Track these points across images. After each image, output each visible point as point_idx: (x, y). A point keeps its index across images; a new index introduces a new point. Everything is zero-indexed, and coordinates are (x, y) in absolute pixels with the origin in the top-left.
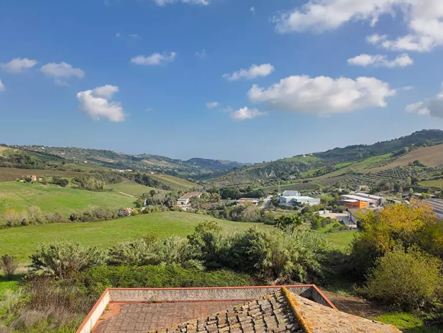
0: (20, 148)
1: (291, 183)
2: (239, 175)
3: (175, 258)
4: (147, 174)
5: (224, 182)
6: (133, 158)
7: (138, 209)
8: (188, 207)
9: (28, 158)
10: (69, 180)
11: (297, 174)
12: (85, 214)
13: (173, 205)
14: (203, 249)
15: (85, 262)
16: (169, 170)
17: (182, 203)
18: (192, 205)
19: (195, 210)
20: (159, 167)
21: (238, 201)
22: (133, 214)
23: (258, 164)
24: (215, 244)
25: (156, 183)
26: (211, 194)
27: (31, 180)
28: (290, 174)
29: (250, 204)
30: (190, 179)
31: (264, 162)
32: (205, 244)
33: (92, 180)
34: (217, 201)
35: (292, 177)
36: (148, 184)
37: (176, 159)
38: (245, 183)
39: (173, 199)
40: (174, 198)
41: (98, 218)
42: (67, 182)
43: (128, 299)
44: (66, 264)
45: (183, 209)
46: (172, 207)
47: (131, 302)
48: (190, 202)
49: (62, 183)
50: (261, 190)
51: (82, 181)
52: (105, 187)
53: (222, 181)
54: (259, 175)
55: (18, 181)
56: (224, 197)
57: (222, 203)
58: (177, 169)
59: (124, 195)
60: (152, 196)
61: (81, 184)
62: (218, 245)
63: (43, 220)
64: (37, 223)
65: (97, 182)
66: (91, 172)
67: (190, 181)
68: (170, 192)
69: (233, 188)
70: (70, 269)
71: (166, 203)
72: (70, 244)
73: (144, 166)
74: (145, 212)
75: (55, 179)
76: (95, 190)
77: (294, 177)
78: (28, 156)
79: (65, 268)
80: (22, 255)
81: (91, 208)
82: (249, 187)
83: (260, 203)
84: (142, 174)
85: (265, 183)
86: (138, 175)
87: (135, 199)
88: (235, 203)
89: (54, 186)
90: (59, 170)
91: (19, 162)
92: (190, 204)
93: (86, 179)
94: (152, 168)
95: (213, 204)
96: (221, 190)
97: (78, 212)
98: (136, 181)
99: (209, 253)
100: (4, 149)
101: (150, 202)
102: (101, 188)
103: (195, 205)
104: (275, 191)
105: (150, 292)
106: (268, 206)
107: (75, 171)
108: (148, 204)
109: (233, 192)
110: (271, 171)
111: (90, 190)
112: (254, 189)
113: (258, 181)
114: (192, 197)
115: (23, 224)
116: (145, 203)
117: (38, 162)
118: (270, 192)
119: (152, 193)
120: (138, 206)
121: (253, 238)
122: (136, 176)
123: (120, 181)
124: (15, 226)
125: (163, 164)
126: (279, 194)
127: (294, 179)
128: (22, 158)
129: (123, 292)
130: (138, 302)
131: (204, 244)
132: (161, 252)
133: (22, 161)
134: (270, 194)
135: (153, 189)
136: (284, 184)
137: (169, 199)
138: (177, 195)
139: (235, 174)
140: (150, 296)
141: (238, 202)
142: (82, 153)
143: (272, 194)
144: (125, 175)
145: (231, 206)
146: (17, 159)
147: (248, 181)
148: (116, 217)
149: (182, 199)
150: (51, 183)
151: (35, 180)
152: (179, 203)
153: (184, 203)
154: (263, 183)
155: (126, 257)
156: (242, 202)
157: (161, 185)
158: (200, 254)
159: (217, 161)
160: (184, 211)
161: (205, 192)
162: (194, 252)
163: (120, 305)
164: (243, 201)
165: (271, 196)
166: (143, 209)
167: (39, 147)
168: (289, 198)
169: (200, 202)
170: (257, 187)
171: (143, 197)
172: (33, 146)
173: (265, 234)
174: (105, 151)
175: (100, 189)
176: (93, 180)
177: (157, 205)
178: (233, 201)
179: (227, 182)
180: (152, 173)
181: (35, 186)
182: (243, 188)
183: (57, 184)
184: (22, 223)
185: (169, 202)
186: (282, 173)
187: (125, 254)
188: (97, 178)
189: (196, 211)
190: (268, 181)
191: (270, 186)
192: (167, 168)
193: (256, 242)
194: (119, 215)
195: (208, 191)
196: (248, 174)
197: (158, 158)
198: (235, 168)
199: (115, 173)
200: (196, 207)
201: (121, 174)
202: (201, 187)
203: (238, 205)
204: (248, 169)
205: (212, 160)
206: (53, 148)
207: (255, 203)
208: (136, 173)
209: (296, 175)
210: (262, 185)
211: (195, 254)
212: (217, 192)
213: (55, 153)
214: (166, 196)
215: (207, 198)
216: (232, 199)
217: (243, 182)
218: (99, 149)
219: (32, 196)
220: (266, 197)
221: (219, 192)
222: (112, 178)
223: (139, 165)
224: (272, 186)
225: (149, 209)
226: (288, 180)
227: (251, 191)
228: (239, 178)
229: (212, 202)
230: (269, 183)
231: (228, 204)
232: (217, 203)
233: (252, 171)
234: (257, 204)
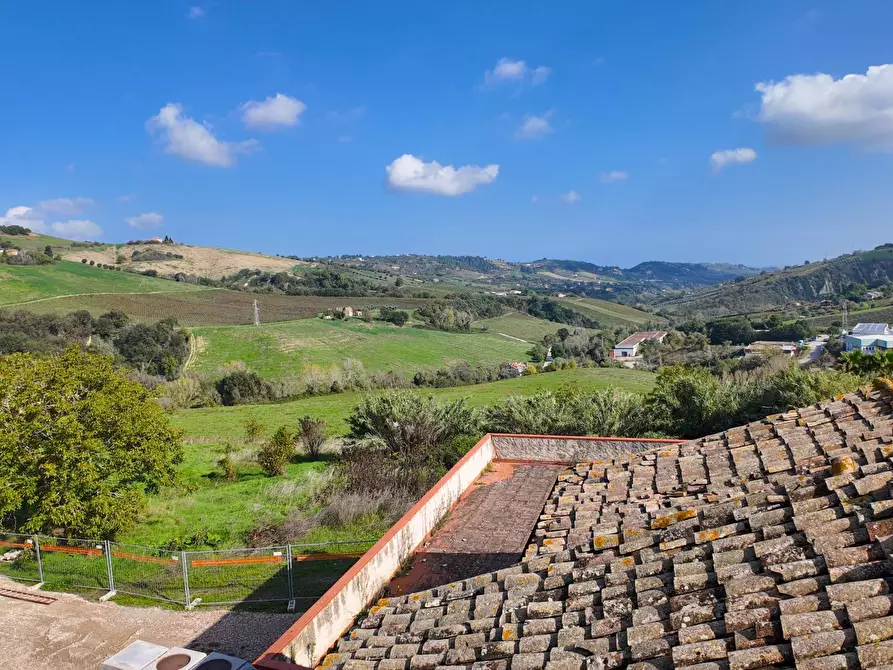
0: (321, 261)
1: (873, 306)
2: (750, 292)
4: (551, 298)
5: (715, 309)
6: (524, 269)
7: (536, 364)
8: (637, 360)
9: (337, 278)
10: (410, 312)
11: (885, 287)
12: (439, 374)
13: (607, 358)
16: (596, 289)
17: (625, 354)
18: (646, 357)
19: (652, 366)
20: (576, 283)
21: (749, 347)
22: (526, 373)
23: (794, 267)
25: (569, 316)
26: (687, 334)
27: (343, 315)
28: (869, 288)
29: (776, 353)
30: (639, 305)
31: (807, 262)
33: (449, 311)
34: (701, 349)
35: (874, 294)
36: (553, 318)
37: (609, 266)
38: (763, 310)
39: (604, 345)
40: (607, 343)
41: (463, 380)
42: (406, 317)
45: (627, 364)
46: (603, 360)
48: (642, 351)
49: (398, 319)
50: (801, 323)
51: (433, 314)
52: (473, 324)
53: (712, 307)
54: (796, 293)
55: (322, 318)
56: (715, 340)
57: (710, 351)
58: (611, 286)
59: (508, 340)
60: (563, 340)
61: (432, 320)
63: (367, 382)
64: (357, 389)
65: (459, 314)
66: (446, 297)
67: (640, 309)
68: (599, 331)
71: (591, 353)
73: (544, 283)
74: (548, 369)
75: (384, 312)
76: (453, 331)
77: (880, 294)
78: (336, 273)
81: (450, 364)
82: (773, 318)
83: (799, 352)
84: (541, 297)
85: (810, 309)
86: (533, 301)
87: (530, 347)
88: (742, 353)
89: (381, 325)
90: (391, 296)
91: (321, 285)
92: (641, 356)
93: (438, 311)
94: (559, 286)
95: (691, 354)
96: (709, 325)
97: (429, 370)
98: (530, 312)
100: (298, 263)
101: (559, 351)
102: (467, 326)
103: (652, 357)
104: (834, 324)
106: (819, 359)
107: (419, 296)
108: (554, 354)
109: (736, 328)
110: (824, 283)
111: (447, 330)
112: (784, 323)
113: (794, 305)
114: (645, 341)
115: (334, 390)
116: (549, 354)
117: (356, 285)
118: (824, 328)
119: (563, 334)
120: (536, 359)
122: (529, 302)
123: (500, 312)
124: (321, 393)
125: (585, 277)
126: (844, 332)
127: (880, 298)
128: (326, 278)
133: (327, 283)
134: (822, 332)
135: (564, 326)
136: (855, 310)
137: (597, 345)
138: (612, 337)
139: (739, 292)
141: (748, 351)
142: (428, 265)
143: (828, 332)
144: (509, 302)
145: (732, 357)
146: (319, 280)
147: (771, 306)
148: (494, 378)
149: (626, 343)
150: (378, 319)
151: (351, 314)
152: (617, 353)
153: (629, 352)
154: (807, 308)
156: (758, 347)
157: (580, 320)
159: (698, 267)
160: (627, 368)
161: (674, 331)
164: (761, 347)
165: (827, 337)
166: (546, 364)
167: (354, 257)
168: (867, 340)
169: (662, 351)
170: (793, 319)
171: (546, 341)
172: (344, 257)
174: (469, 259)
175: (463, 328)
176: (451, 312)
177: (572, 357)
178: (738, 348)
179: (723, 309)
180: (561, 295)
181: (351, 325)
182: (760, 321)
183: (388, 321)
184: (332, 388)
185: (597, 352)
186: (851, 287)
188: (459, 307)
189: (655, 369)
190: (817, 304)
191: (823, 314)
192: (591, 284)
194: (500, 375)
195: (679, 329)
196: (770, 291)
197: (572, 266)
198: (742, 283)
199: (489, 298)
200: (655, 362)
201: (501, 300)
202: (663, 322)
203: (748, 355)
204: (771, 279)
205: (687, 265)
206: (377, 257)
207: (789, 352)
208: (529, 297)
209: (883, 290)
210: (804, 313)
211: (658, 422)
212: (700, 330)
213: (383, 267)
214: (591, 339)
215: (677, 342)
216: (733, 344)
217: (756, 309)
218: (458, 255)
219: (348, 343)
220: (813, 339)
221: (705, 329)
222: (484, 306)
223: (535, 281)
224: (827, 315)
225: (556, 364)
226: (864, 300)
227: (779, 326)
228: (749, 300)
229: (689, 351)
230: (819, 308)
231: (724, 354)
232: (699, 352)
233: (780, 282)
234: (792, 353)
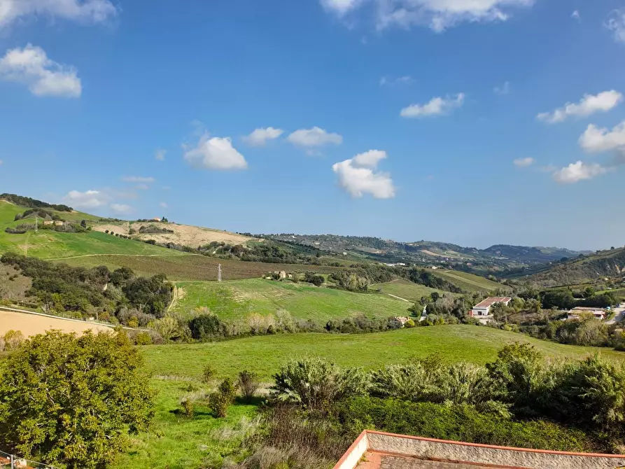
0: (266, 237)
2: (572, 269)
3: (466, 396)
4: (427, 270)
5: (546, 281)
6: (407, 247)
7: (415, 319)
8: (489, 318)
9: (276, 250)
10: (325, 276)
12: (344, 322)
13: (466, 316)
14: (510, 385)
15: (340, 387)
16: (459, 263)
17: (480, 313)
18: (495, 317)
19: (500, 324)
20: (444, 259)
21: (569, 312)
22: (408, 326)
23: (603, 251)
24: (529, 379)
25: (439, 283)
26: (526, 300)
27: (279, 277)
29: (590, 318)
30: (491, 276)
31: (612, 248)
32: (513, 379)
33: (353, 277)
34: (536, 312)
36: (429, 284)
37: (469, 247)
38: (581, 283)
39: (465, 306)
40: (467, 305)
41: (362, 328)
42: (323, 280)
43: (393, 450)
44: (317, 388)
45: (481, 321)
46: (464, 317)
47: (396, 454)
48: (492, 312)
49: (317, 281)
50: (608, 294)
51: (341, 278)
52: (369, 287)
53: (543, 279)
54: (605, 270)
55: (264, 278)
56: (546, 306)
57: (543, 314)
58: (470, 262)
59: (396, 299)
60: (435, 301)
61: (340, 282)
62: (533, 381)
63: (293, 327)
64: (285, 332)
65: (360, 280)
66: (351, 267)
67: (491, 279)
68: (461, 295)
69: (562, 291)
70: (321, 396)
71: (455, 312)
72: (323, 363)
73: (422, 257)
74: (424, 324)
75: (307, 276)
76: (357, 291)
78: (276, 246)
79: (315, 394)
80: (265, 373)
81: (353, 315)
82: (588, 290)
83: (608, 315)
84: (419, 269)
85: (615, 283)
86: (414, 271)
87: (411, 305)
88: (565, 315)
89: (305, 285)
90: (313, 264)
91: (266, 255)
92: (492, 315)
93: (346, 276)
94: (433, 260)
95: (528, 315)
96: (542, 293)
97: (337, 319)
98: (411, 279)
99: (519, 392)
100: (248, 239)
101: (432, 309)
102: (365, 288)
103: (499, 317)
105: (423, 443)
106: (621, 321)
107: (332, 265)
108: (428, 312)
109: (561, 297)
111: (351, 290)
112: (596, 293)
113: (604, 280)
114: (495, 304)
115: (270, 332)
116: (425, 311)
117: (289, 255)
119: (435, 296)
120: (415, 315)
121: (592, 373)
122: (411, 272)
123: (390, 279)
124: (260, 334)
125: (449, 255)
128: (269, 250)
129: (386, 438)
130: (407, 456)
131: (511, 378)
132: (446, 385)
133: (269, 253)
135: (436, 290)
137: (460, 306)
138: (471, 299)
139: (563, 269)
140: (424, 449)
141: (570, 314)
142: (340, 242)
144: (396, 271)
145: (558, 319)
146: (263, 251)
147: (587, 280)
148: (384, 328)
149: (478, 306)
150: (303, 281)
151: (284, 276)
152: (475, 312)
153: (483, 312)
154: (613, 282)
155: (396, 387)
156: (577, 313)
157: (447, 286)
158: (505, 393)
159: (534, 249)
160: (482, 324)
161: (516, 297)
162: (496, 389)
163: (382, 457)
164: (579, 312)
166: (422, 319)
167: (289, 235)
169: (508, 312)
170: (603, 290)
171: (422, 301)
172: (282, 235)
173: (613, 368)
174: (369, 239)
175: (363, 289)
176: (355, 278)
177: (441, 314)
178: (563, 311)
179: (552, 281)
180: (434, 268)
181: (285, 284)
182: (578, 291)
183: (310, 282)
184: (268, 330)
185: (459, 311)
187: (395, 382)
188: (361, 274)
189: (502, 325)
190: (620, 280)
192: (456, 260)
193: (597, 380)
194: (388, 326)
195: (520, 296)
196: (586, 269)
197: (443, 247)
198: (564, 260)
199: (382, 268)
200: (502, 320)
201: (390, 270)
202: (508, 289)
203: (569, 317)
204: (587, 260)
205: (526, 248)
206: (305, 236)
207: (599, 316)
208: (411, 268)
210: (611, 286)
211: (497, 393)
212: (536, 297)
213: (308, 243)
214: (455, 302)
215: (519, 306)
216: (560, 309)
217: (578, 282)
218: (362, 236)
219: (281, 297)
220: (618, 306)
221: (539, 297)
222: (379, 274)
223: (416, 256)
225: (430, 320)
227: (592, 296)
228: (571, 275)
229: (527, 312)
230: (622, 282)
231: (553, 316)
232: (535, 314)
233: (593, 263)
234: (602, 317)
